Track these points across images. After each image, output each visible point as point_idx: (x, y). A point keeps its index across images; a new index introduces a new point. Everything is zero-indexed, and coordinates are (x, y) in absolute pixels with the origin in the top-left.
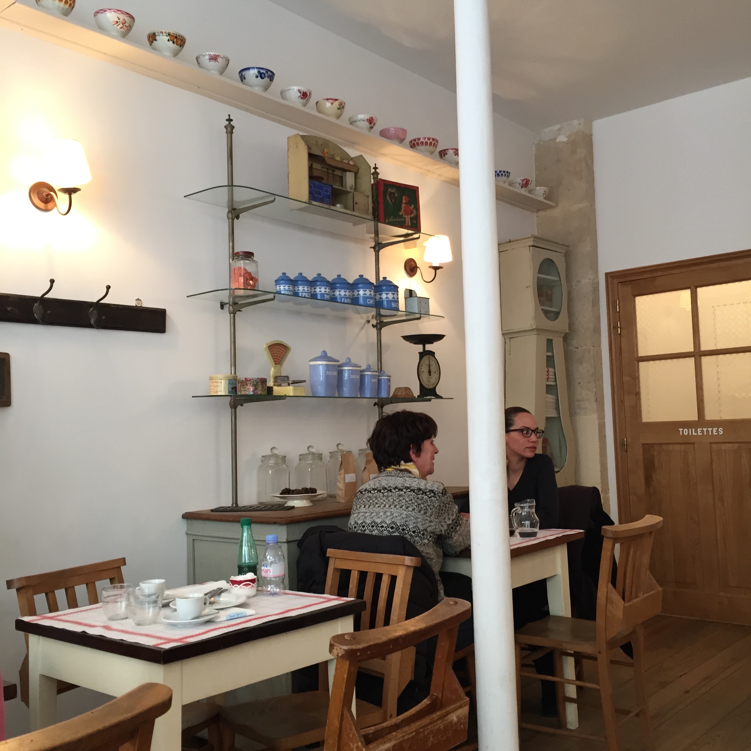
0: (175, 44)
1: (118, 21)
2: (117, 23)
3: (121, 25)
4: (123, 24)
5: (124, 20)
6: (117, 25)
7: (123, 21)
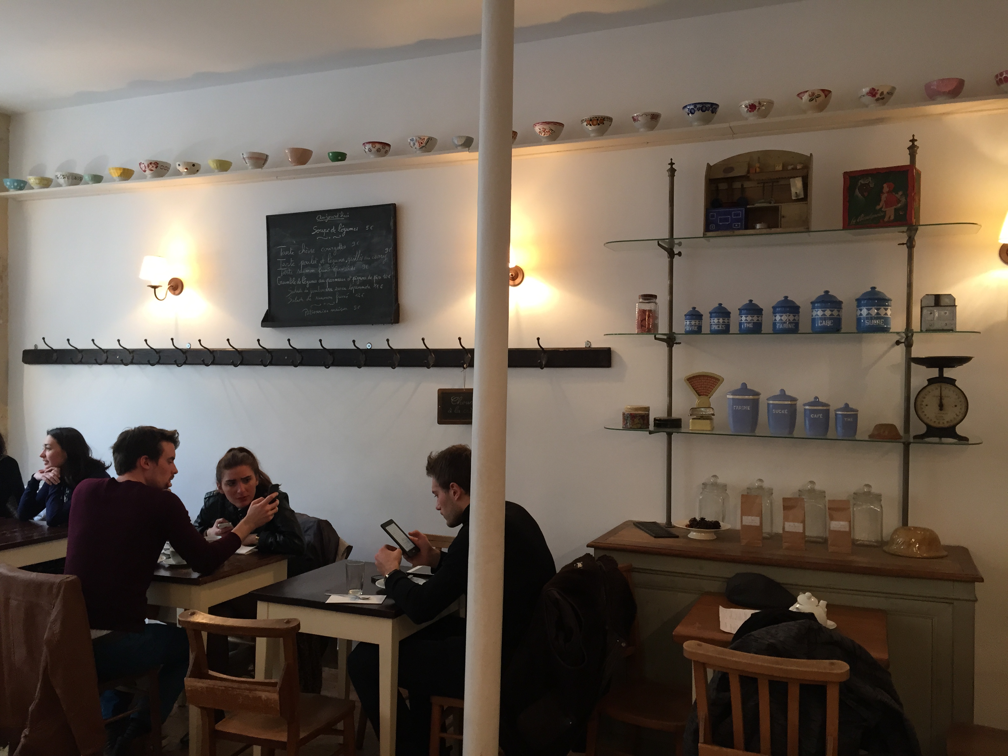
0: (592, 126)
1: (540, 131)
2: (540, 133)
3: (543, 133)
4: (544, 132)
5: (543, 128)
6: (541, 134)
7: (543, 130)
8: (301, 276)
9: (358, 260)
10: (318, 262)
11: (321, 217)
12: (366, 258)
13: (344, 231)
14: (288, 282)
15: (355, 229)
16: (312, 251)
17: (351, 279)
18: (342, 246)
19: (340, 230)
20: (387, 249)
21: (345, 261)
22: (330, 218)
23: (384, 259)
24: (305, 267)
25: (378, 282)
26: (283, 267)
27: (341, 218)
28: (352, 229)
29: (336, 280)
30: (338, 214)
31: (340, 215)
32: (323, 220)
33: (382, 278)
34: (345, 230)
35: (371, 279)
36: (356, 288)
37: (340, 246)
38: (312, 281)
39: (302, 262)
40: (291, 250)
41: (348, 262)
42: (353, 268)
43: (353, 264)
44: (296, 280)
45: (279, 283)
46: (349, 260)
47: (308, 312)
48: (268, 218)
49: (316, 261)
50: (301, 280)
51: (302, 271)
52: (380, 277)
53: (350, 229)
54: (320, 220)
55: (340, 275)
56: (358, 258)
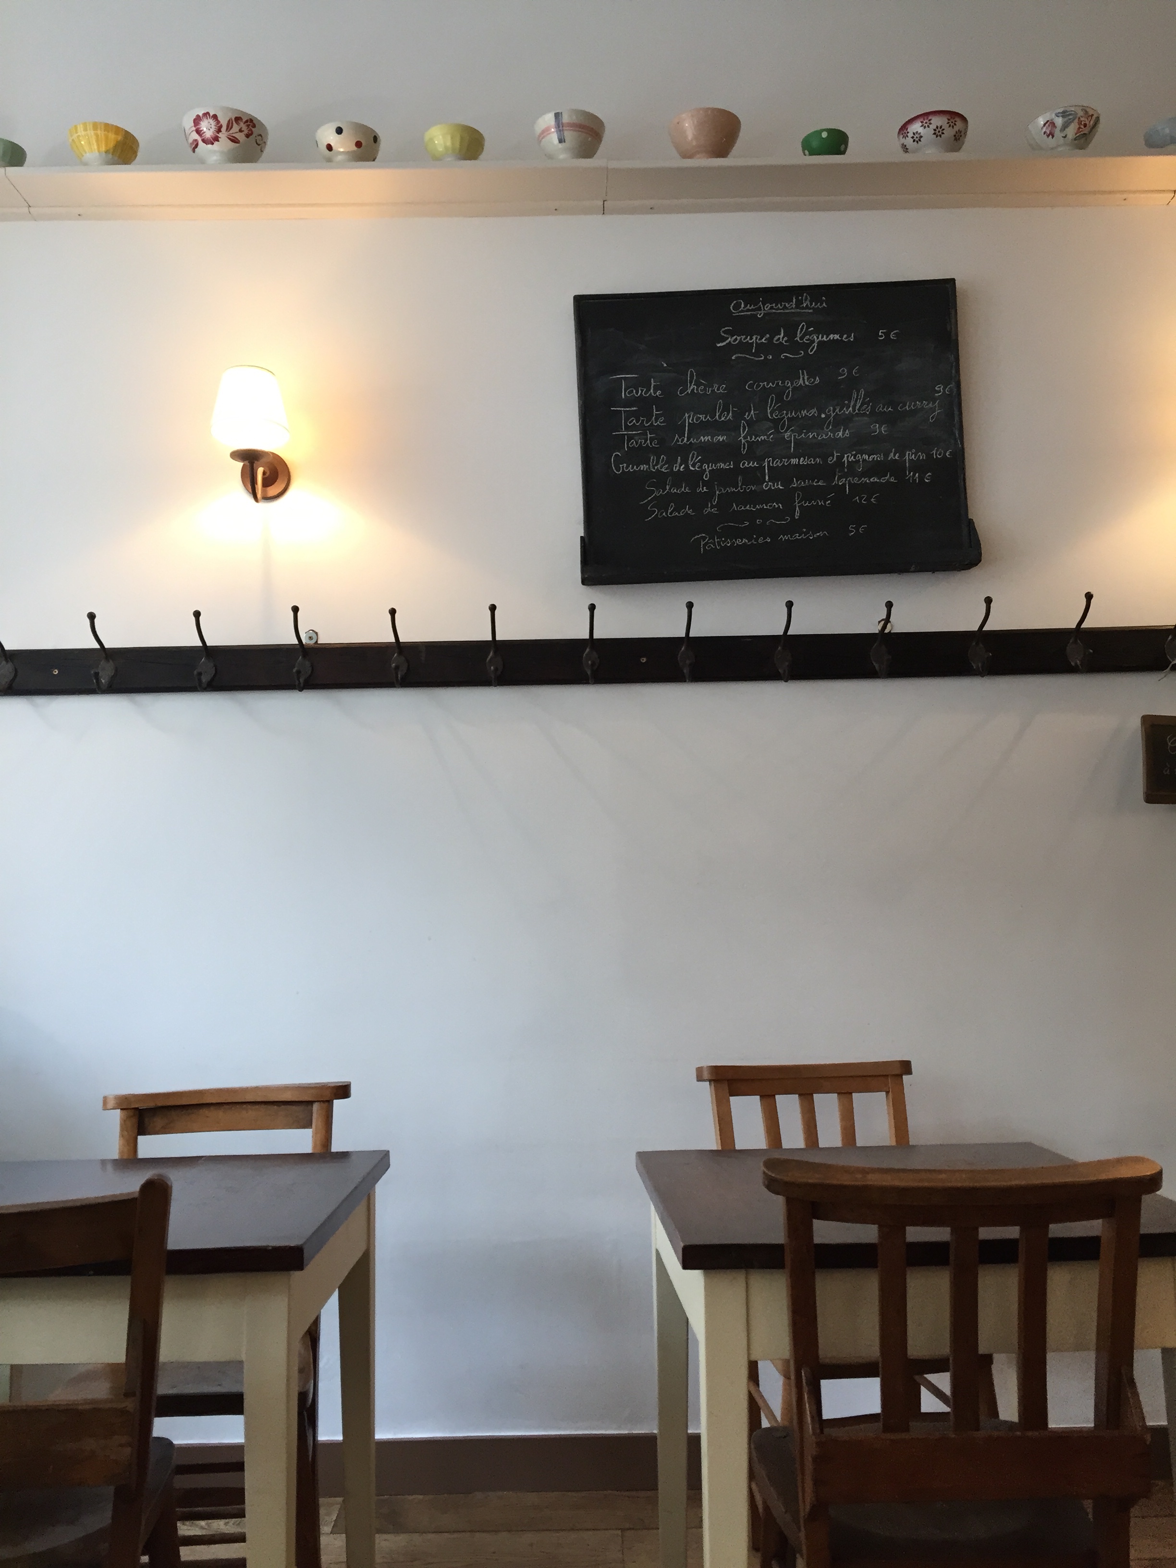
8: (684, 451)
9: (857, 411)
10: (738, 416)
11: (743, 306)
12: (880, 408)
13: (813, 342)
14: (644, 467)
15: (845, 336)
16: (720, 389)
17: (840, 458)
18: (808, 379)
19: (801, 338)
20: (939, 388)
21: (820, 414)
22: (772, 308)
23: (933, 410)
24: (697, 428)
25: (916, 466)
26: (627, 428)
27: (803, 308)
28: (837, 337)
29: (794, 461)
30: (794, 300)
31: (799, 303)
32: (749, 313)
33: (929, 456)
34: (818, 338)
35: (896, 457)
36: (856, 480)
37: (804, 379)
38: (718, 465)
39: (689, 417)
40: (653, 384)
41: (828, 417)
42: (844, 431)
43: (841, 422)
44: (671, 462)
45: (618, 469)
46: (832, 412)
47: (706, 542)
48: (579, 301)
49: (730, 414)
50: (685, 461)
51: (688, 439)
52: (922, 456)
53: (831, 336)
54: (743, 311)
55: (803, 449)
56: (857, 407)
